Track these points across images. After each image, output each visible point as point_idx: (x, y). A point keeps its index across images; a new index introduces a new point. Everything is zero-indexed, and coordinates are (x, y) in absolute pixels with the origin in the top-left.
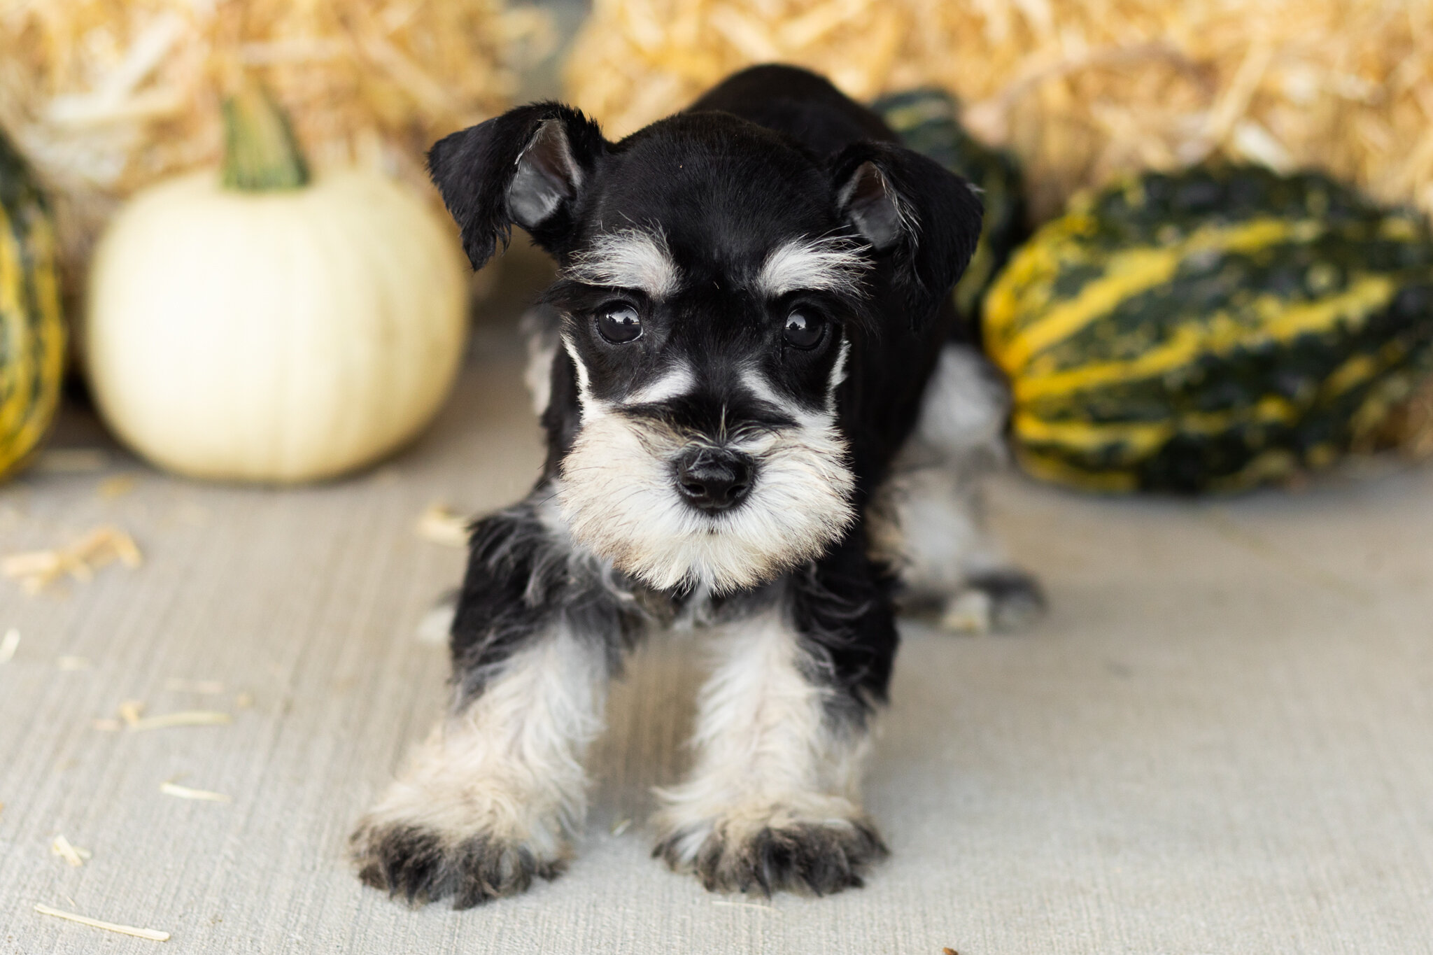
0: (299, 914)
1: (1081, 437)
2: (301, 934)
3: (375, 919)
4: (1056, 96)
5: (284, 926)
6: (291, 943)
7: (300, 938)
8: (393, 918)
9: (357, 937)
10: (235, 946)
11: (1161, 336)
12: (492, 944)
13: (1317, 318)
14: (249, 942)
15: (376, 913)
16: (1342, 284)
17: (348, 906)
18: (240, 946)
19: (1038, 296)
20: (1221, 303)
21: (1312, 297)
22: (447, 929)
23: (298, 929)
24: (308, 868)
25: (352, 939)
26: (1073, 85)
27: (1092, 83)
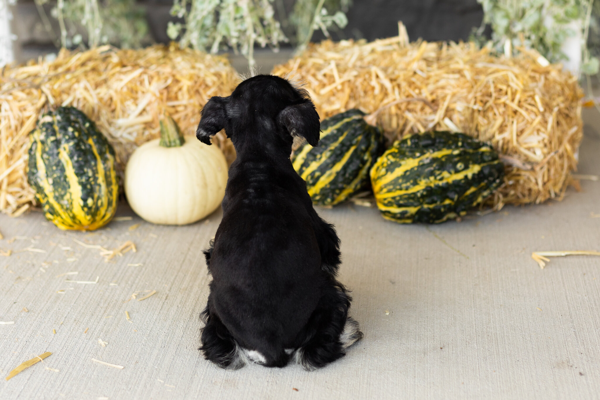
0: (158, 361)
1: (395, 210)
2: (157, 366)
3: (177, 362)
4: (394, 110)
5: (153, 364)
6: (154, 369)
7: (157, 368)
8: (182, 361)
9: (171, 367)
10: (140, 370)
11: (415, 183)
12: (205, 369)
13: (460, 176)
14: (144, 369)
15: (178, 360)
16: (466, 167)
17: (171, 358)
18: (141, 370)
19: (383, 171)
20: (432, 173)
21: (457, 171)
22: (195, 365)
23: (157, 365)
24: (163, 347)
25: (170, 368)
26: (398, 107)
27: (403, 107)
